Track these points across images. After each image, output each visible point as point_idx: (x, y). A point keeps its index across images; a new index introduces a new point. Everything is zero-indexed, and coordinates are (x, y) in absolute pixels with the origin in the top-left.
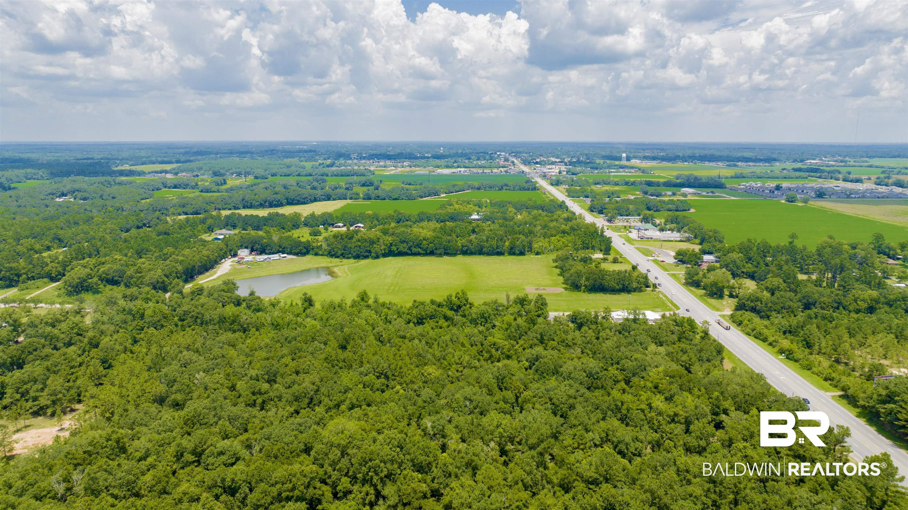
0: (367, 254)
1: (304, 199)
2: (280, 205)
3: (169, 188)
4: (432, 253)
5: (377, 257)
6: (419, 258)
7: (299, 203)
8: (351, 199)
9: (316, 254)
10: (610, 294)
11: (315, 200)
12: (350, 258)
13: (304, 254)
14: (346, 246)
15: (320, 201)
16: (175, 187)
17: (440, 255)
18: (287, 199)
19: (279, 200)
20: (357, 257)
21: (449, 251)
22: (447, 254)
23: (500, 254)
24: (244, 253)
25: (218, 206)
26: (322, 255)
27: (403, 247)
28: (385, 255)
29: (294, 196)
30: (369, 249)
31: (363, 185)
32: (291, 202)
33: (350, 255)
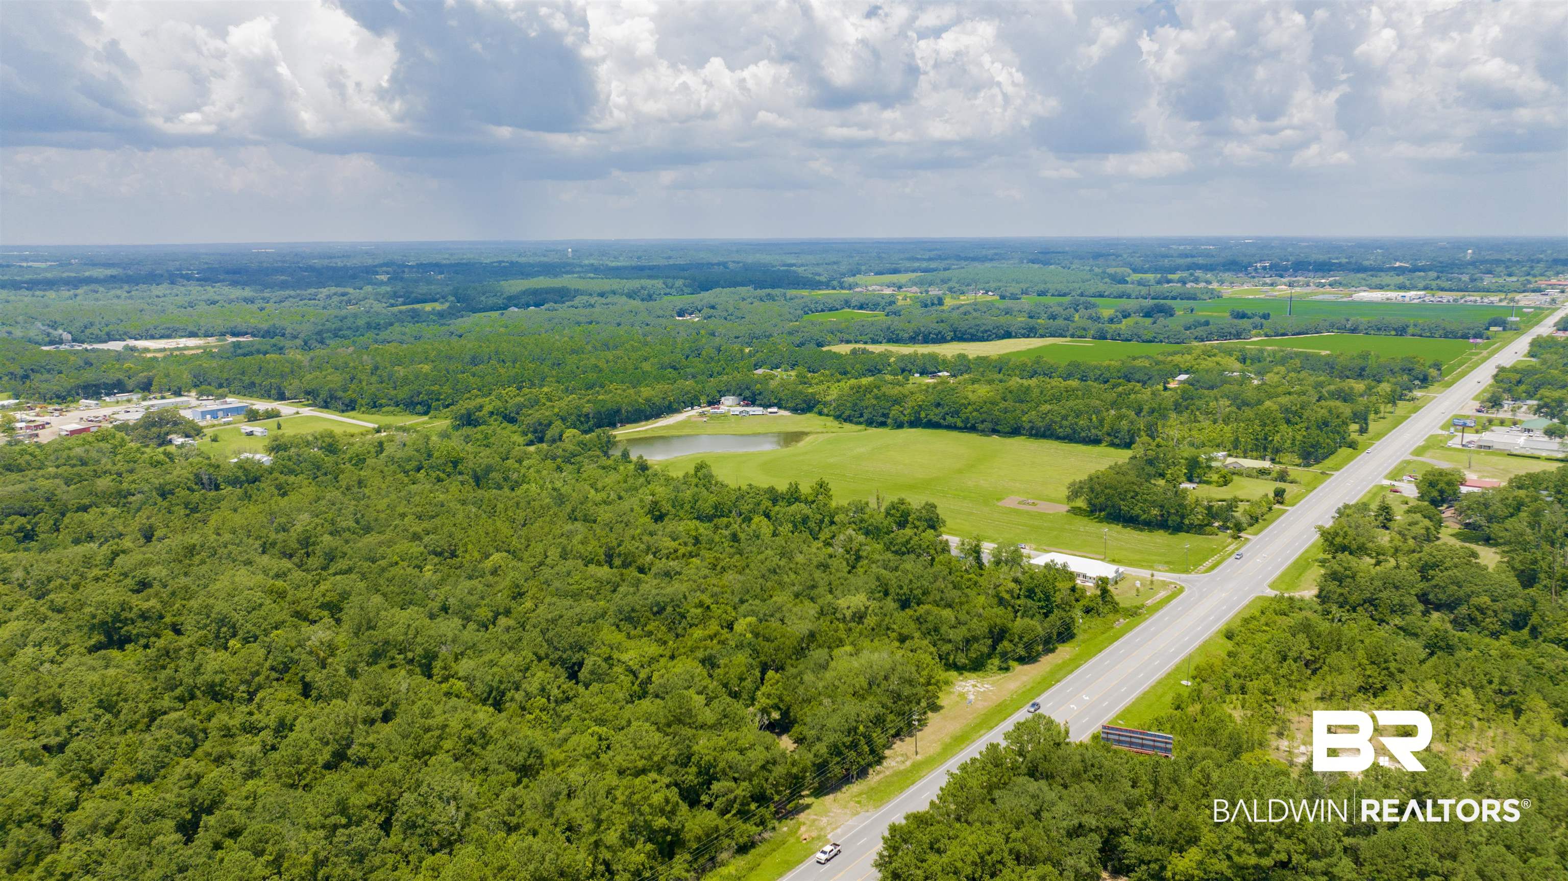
0: (883, 419)
1: (983, 332)
2: (940, 339)
3: (854, 308)
4: (973, 429)
5: (900, 426)
6: (955, 434)
7: (973, 338)
8: (1072, 336)
9: (820, 413)
11: (1008, 335)
12: (860, 423)
13: (804, 411)
14: (856, 404)
15: (1016, 337)
16: (861, 307)
17: (983, 432)
18: (955, 332)
19: (940, 332)
20: (870, 423)
21: (998, 428)
22: (994, 431)
24: (729, 404)
25: (846, 337)
26: (827, 415)
27: (934, 415)
28: (914, 424)
29: (966, 327)
30: (886, 411)
32: (960, 337)
33: (861, 420)
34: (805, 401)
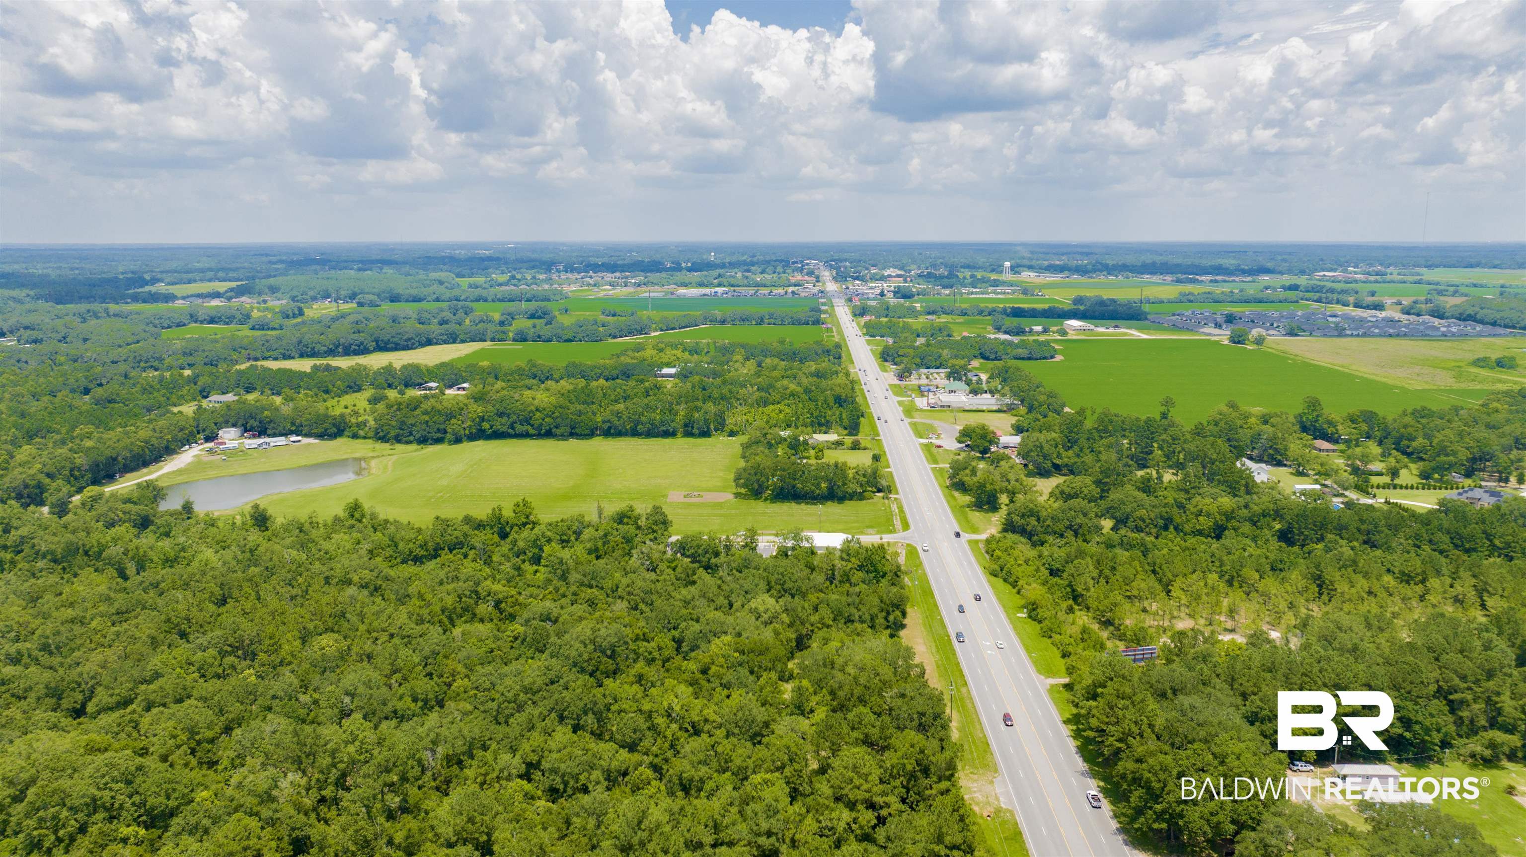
0: (439, 435)
1: (406, 341)
2: (362, 350)
4: (549, 434)
5: (458, 440)
6: (528, 442)
7: (397, 348)
8: (493, 340)
9: (355, 436)
10: (807, 503)
11: (429, 342)
12: (411, 442)
13: (333, 436)
14: (403, 423)
15: (436, 344)
17: (563, 437)
18: (377, 341)
19: (362, 343)
20: (423, 441)
21: (577, 431)
22: (573, 435)
23: (669, 434)
24: (230, 437)
26: (365, 438)
27: (501, 424)
28: (472, 438)
29: (389, 336)
30: (442, 427)
31: (532, 316)
32: (383, 346)
33: (412, 438)
34: (334, 425)
